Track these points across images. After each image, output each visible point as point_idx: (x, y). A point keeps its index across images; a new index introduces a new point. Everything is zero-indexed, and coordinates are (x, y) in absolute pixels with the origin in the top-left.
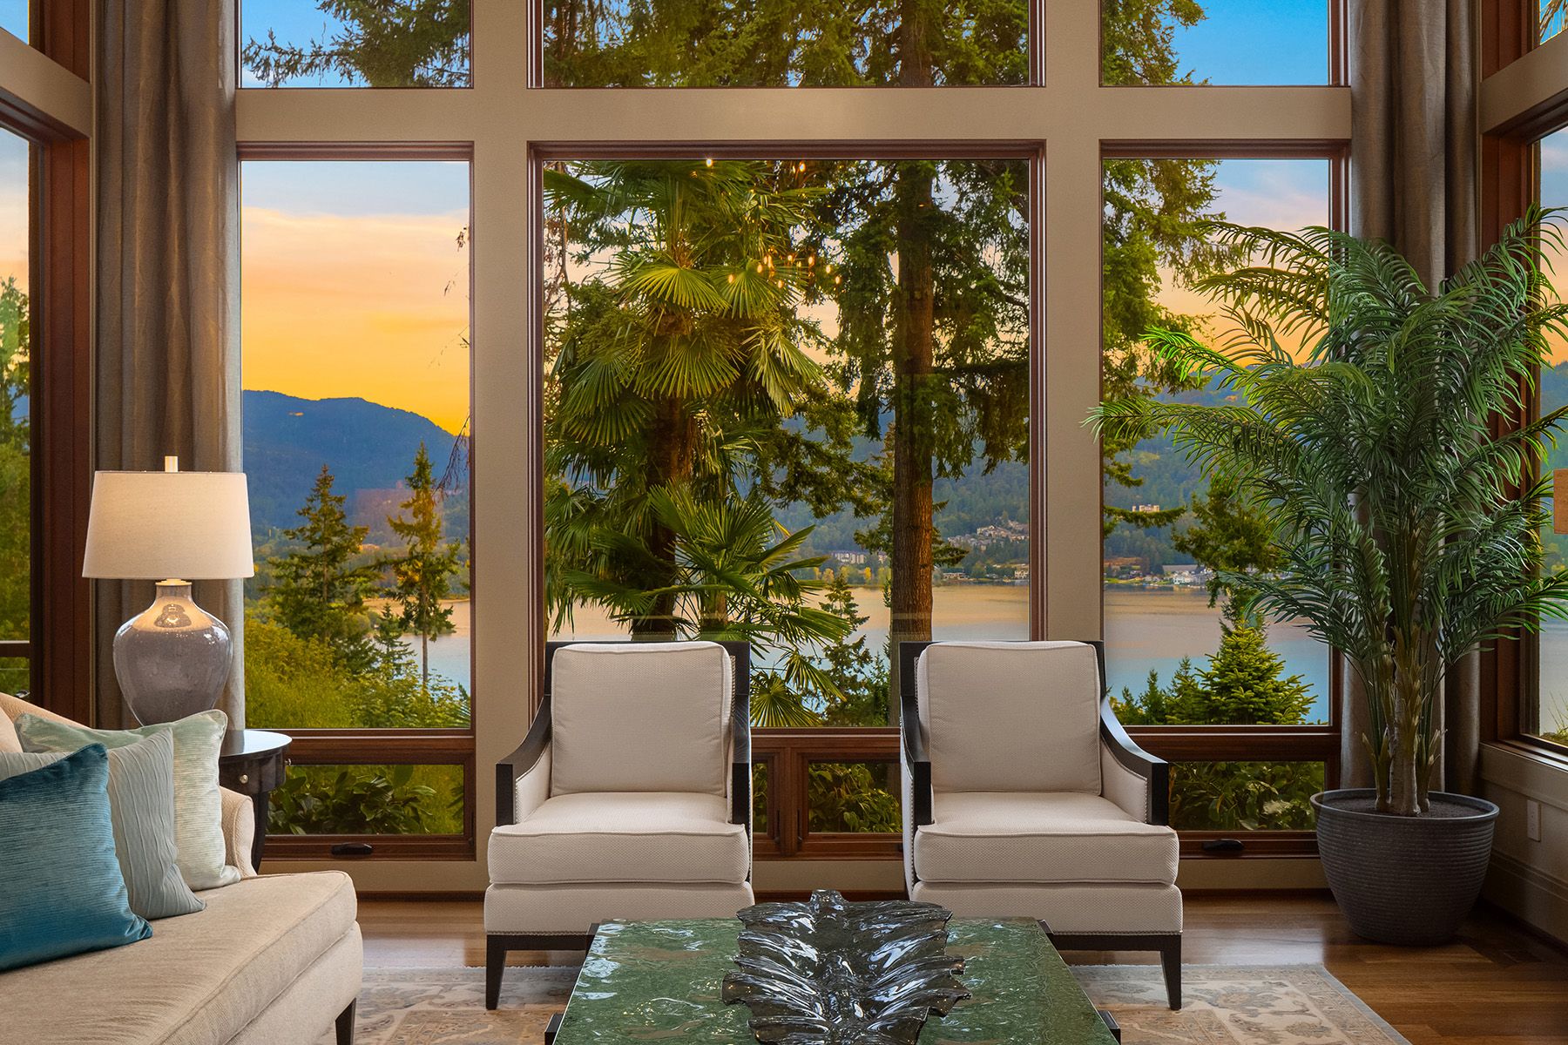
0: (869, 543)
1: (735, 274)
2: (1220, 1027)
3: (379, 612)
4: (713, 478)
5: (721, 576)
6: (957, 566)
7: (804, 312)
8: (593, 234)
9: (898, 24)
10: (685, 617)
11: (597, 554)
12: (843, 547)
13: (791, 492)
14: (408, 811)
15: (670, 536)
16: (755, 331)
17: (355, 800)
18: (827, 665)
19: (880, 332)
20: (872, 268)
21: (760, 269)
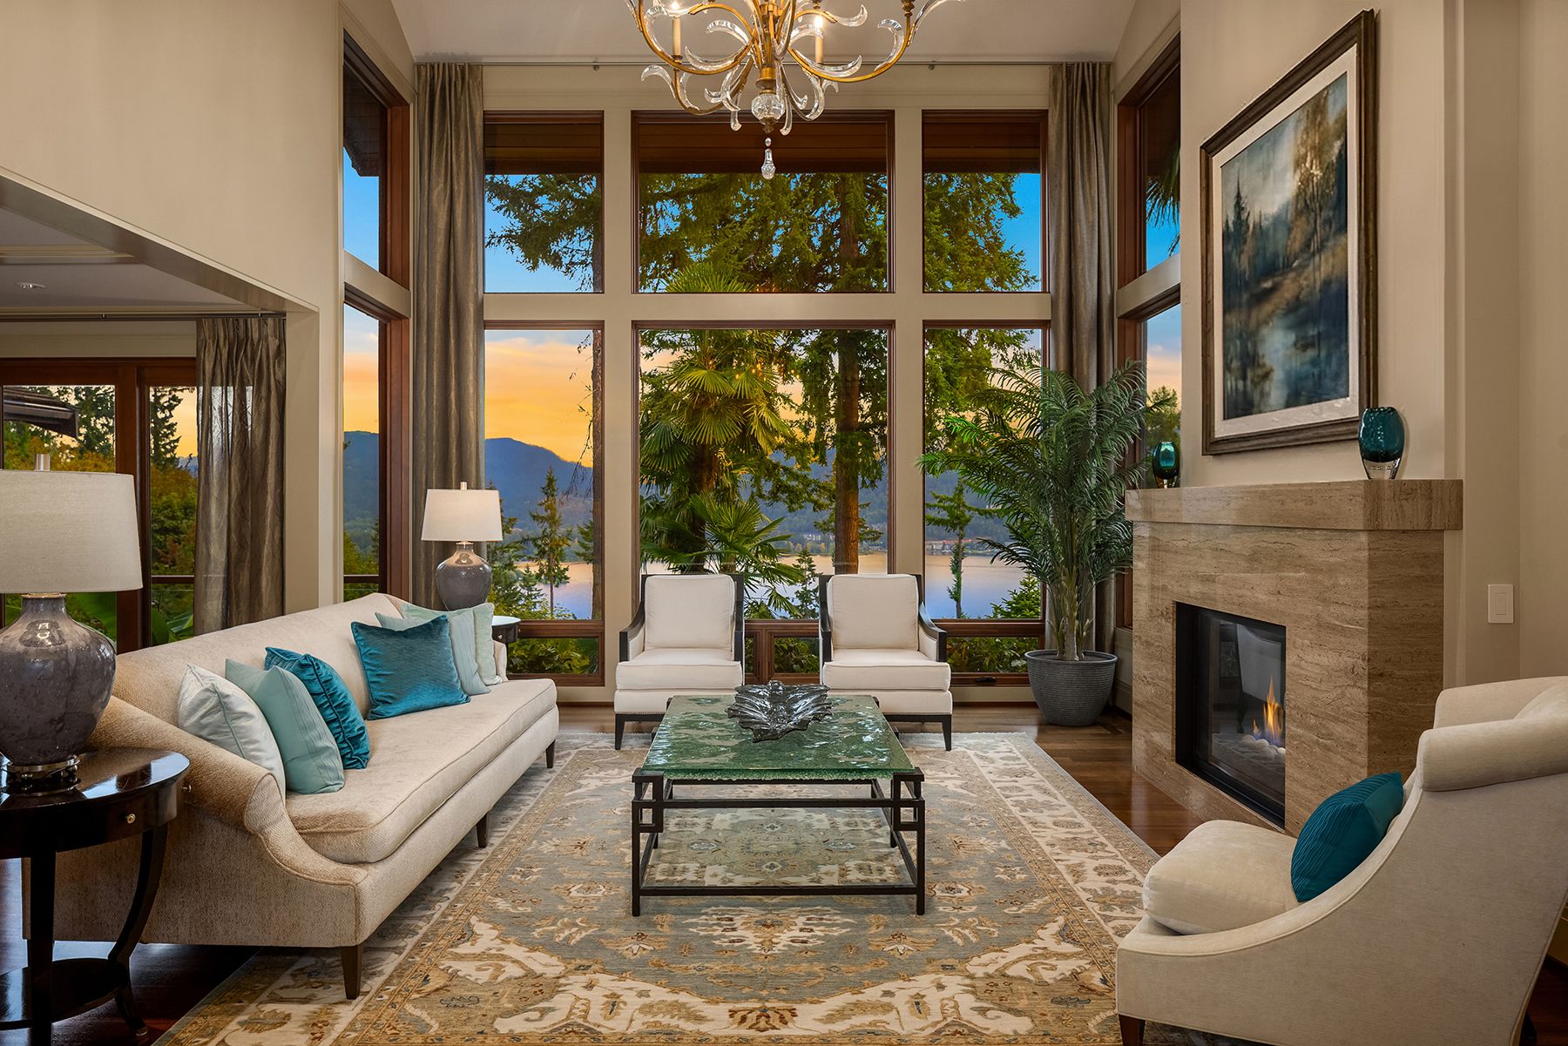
0: (823, 528)
1: (739, 374)
2: (969, 757)
3: (523, 570)
4: (727, 489)
5: (730, 545)
6: (877, 542)
7: (781, 389)
8: (656, 342)
9: (838, 217)
10: (711, 569)
11: (660, 533)
12: (808, 531)
13: (774, 496)
14: (566, 665)
15: (703, 523)
16: (749, 407)
17: (539, 659)
18: (797, 602)
19: (827, 401)
20: (822, 364)
21: (754, 371)
